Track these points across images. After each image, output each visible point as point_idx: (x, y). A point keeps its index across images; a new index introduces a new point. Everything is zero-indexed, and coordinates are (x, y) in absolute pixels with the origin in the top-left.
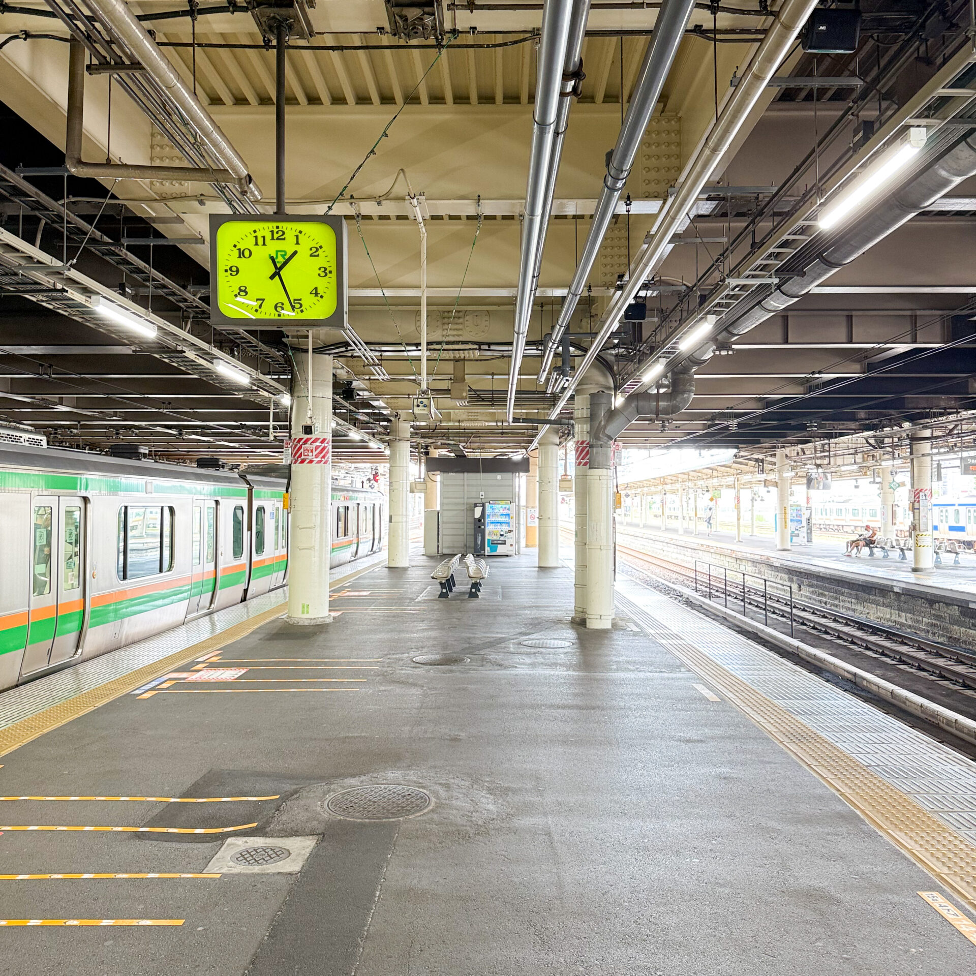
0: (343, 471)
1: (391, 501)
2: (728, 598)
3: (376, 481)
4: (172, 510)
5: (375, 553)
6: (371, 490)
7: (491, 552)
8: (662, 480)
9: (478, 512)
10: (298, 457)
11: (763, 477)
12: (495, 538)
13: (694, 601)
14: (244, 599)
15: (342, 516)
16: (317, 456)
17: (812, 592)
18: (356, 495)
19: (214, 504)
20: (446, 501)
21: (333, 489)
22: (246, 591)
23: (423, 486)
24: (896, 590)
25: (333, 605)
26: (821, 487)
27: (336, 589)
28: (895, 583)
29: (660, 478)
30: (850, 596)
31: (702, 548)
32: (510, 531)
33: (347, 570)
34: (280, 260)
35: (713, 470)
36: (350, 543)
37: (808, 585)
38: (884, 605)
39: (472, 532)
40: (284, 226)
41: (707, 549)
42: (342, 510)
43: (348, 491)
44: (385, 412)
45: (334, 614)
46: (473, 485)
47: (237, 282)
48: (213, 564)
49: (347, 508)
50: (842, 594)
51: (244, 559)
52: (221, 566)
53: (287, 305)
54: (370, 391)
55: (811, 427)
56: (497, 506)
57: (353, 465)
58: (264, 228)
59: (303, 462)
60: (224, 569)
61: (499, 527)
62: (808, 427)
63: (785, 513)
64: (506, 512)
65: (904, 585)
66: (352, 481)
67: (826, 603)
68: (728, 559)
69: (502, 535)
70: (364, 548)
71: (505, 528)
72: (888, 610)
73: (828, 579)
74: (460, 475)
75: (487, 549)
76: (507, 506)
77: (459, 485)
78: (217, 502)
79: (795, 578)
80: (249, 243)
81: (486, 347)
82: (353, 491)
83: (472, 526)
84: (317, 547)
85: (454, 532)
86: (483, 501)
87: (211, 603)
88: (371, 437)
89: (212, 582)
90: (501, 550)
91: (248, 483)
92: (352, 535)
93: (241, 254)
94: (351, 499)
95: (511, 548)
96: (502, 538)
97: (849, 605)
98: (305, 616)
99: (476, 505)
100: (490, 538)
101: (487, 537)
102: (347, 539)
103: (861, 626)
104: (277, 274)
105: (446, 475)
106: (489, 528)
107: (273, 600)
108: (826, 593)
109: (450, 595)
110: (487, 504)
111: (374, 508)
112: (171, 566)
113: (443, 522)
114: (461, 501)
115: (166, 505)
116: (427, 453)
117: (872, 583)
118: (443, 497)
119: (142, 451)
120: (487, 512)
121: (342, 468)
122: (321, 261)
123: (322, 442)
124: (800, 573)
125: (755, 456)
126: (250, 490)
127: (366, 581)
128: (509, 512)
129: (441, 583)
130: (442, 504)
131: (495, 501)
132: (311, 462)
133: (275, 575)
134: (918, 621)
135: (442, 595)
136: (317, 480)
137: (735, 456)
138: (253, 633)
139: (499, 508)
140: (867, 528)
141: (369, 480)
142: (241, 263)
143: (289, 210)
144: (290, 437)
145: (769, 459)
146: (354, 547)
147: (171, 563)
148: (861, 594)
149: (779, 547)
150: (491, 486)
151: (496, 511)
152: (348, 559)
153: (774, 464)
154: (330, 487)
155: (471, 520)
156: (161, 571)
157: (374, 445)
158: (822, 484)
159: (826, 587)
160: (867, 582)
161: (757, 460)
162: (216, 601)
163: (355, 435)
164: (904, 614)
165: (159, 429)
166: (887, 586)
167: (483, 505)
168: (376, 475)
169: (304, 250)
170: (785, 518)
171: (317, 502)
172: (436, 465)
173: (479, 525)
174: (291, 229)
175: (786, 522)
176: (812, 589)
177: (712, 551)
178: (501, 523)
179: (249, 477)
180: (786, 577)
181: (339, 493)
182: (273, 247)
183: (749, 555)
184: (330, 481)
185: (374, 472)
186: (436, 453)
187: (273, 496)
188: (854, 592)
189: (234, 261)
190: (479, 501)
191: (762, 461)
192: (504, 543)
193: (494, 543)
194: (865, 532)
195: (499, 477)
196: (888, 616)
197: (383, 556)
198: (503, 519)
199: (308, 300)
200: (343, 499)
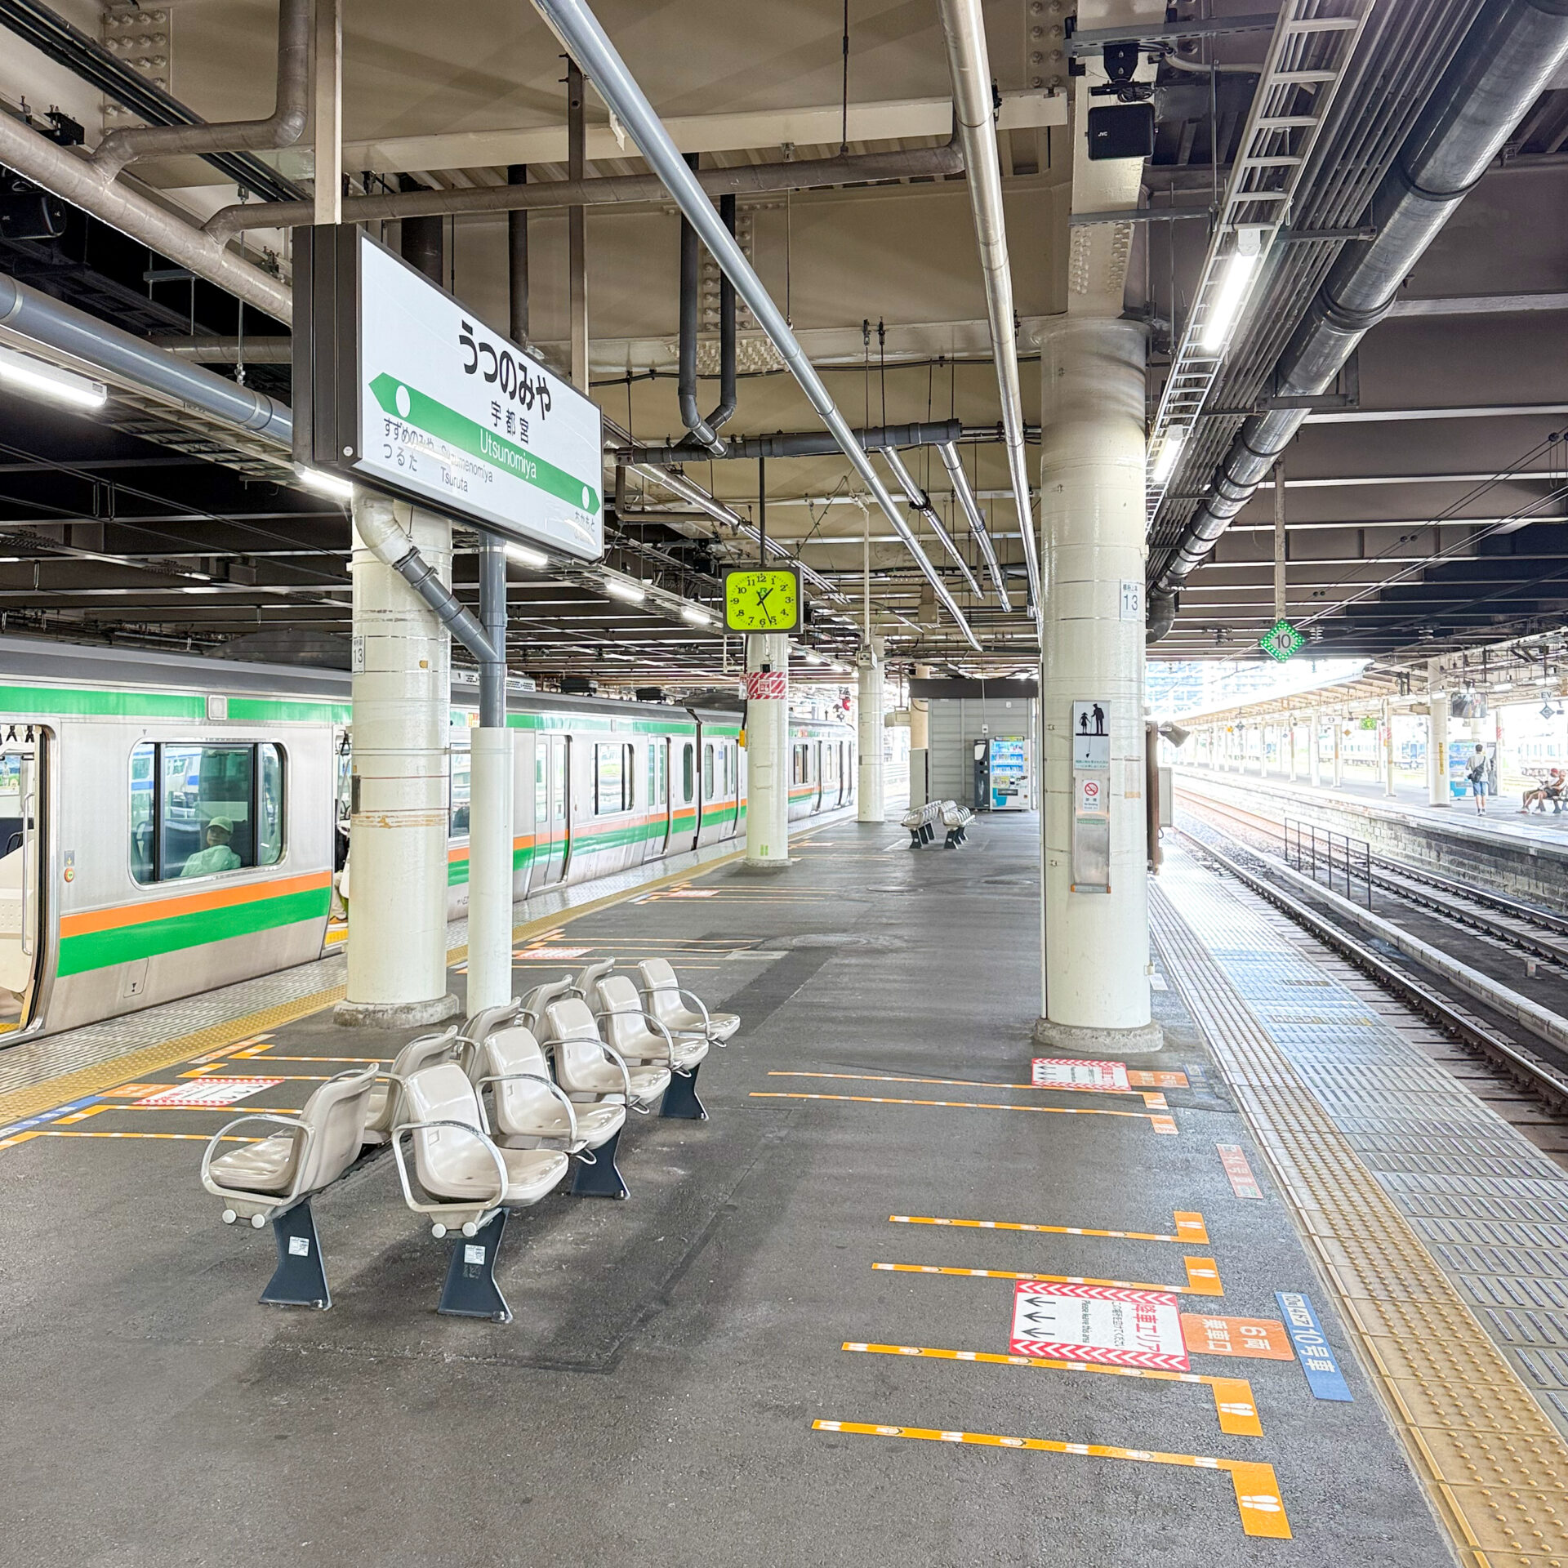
0: (800, 694)
1: (861, 736)
2: (1333, 870)
3: (847, 709)
4: (630, 746)
5: (843, 806)
6: (840, 723)
7: (998, 805)
8: (1285, 702)
9: (979, 751)
10: (754, 692)
11: (1412, 699)
12: (1003, 786)
13: (1276, 872)
14: (694, 848)
15: (801, 757)
16: (773, 692)
17: (1451, 862)
18: (817, 729)
19: (665, 743)
20: (936, 737)
21: (791, 723)
22: (696, 839)
23: (906, 717)
24: (1532, 852)
25: (791, 853)
26: (1478, 714)
27: (794, 840)
28: (1531, 844)
29: (1282, 699)
30: (1489, 864)
31: (1330, 805)
32: (1024, 778)
33: (808, 824)
34: (763, 594)
35: (1349, 688)
36: (809, 794)
37: (1447, 852)
38: (1523, 874)
39: (971, 779)
40: (764, 573)
41: (1337, 807)
42: (799, 750)
43: (806, 724)
44: (850, 627)
45: (793, 859)
46: (973, 716)
47: (738, 608)
48: (665, 805)
49: (805, 748)
50: (1481, 862)
51: (694, 804)
52: (673, 809)
53: (767, 621)
54: (831, 608)
55: (1425, 634)
56: (1006, 743)
57: (814, 686)
58: (754, 575)
59: (759, 697)
60: (675, 812)
61: (1008, 772)
62: (1421, 635)
63: (1441, 752)
64: (1018, 751)
65: (1539, 846)
66: (813, 708)
67: (1464, 875)
68: (1362, 820)
69: (1012, 783)
70: (829, 800)
71: (1017, 773)
72: (1526, 879)
73: (1467, 842)
74: (955, 702)
75: (992, 801)
76: (1020, 744)
77: (955, 716)
78: (668, 740)
79: (1433, 843)
80: (744, 584)
81: (950, 572)
82: (813, 725)
83: (972, 771)
84: (775, 786)
85: (950, 779)
86: (987, 737)
87: (664, 847)
88: (834, 660)
89: (665, 825)
90: (1011, 802)
91: (696, 719)
92: (812, 783)
93: (740, 591)
94: (811, 735)
95: (1025, 801)
96: (1013, 787)
97: (1487, 876)
98: (764, 858)
99: (976, 743)
100: (997, 787)
101: (992, 786)
102: (806, 786)
103: (1481, 901)
104: (761, 602)
105: (936, 702)
106: (994, 773)
107: (723, 850)
108: (1466, 861)
109: (923, 846)
110: (992, 741)
111: (841, 746)
112: (631, 805)
113: (933, 766)
114: (957, 737)
115: (626, 742)
116: (913, 672)
117: (1509, 845)
118: (932, 732)
119: (592, 686)
120: (992, 752)
121: (798, 690)
122: (787, 593)
123: (779, 676)
124: (1439, 835)
125: (1397, 668)
126: (699, 726)
127: (829, 835)
128: (1021, 752)
129: (912, 832)
130: (931, 741)
131: (1003, 737)
132: (767, 697)
133: (724, 824)
134: (1553, 892)
135: (914, 846)
136: (774, 715)
137: (1367, 669)
138: (714, 872)
139: (1008, 748)
140: (1553, 772)
141: (837, 707)
142: (741, 597)
143: (768, 564)
144: (745, 671)
145: (1417, 672)
146: (815, 798)
147: (631, 801)
148: (1501, 860)
149: (1432, 802)
150: (998, 716)
151: (1004, 750)
152: (808, 814)
153: (1425, 680)
154: (787, 720)
155: (972, 764)
156: (623, 809)
157: (837, 668)
158: (1478, 710)
159: (1465, 854)
160: (1503, 843)
161: (1399, 675)
162: (669, 845)
163: (813, 658)
164: (1540, 884)
165: (575, 649)
166: (1522, 847)
167: (987, 743)
168: (846, 701)
169: (777, 587)
170: (1441, 759)
171: (774, 740)
172: (922, 689)
173: (981, 769)
174: (769, 575)
175: (1441, 765)
176: (1451, 857)
177: (1342, 808)
178: (1011, 767)
179: (697, 711)
180: (1424, 841)
181: (795, 729)
182: (759, 586)
183: (1384, 814)
184: (787, 712)
185: (843, 696)
186: (927, 672)
187: (722, 732)
188: (1493, 858)
189: (736, 595)
190: (982, 737)
191: (1407, 676)
192: (1015, 793)
193: (1002, 795)
194: (1550, 778)
195: (1009, 704)
196: (1526, 888)
197: (853, 811)
198: (1014, 762)
199: (779, 617)
200: (799, 735)
